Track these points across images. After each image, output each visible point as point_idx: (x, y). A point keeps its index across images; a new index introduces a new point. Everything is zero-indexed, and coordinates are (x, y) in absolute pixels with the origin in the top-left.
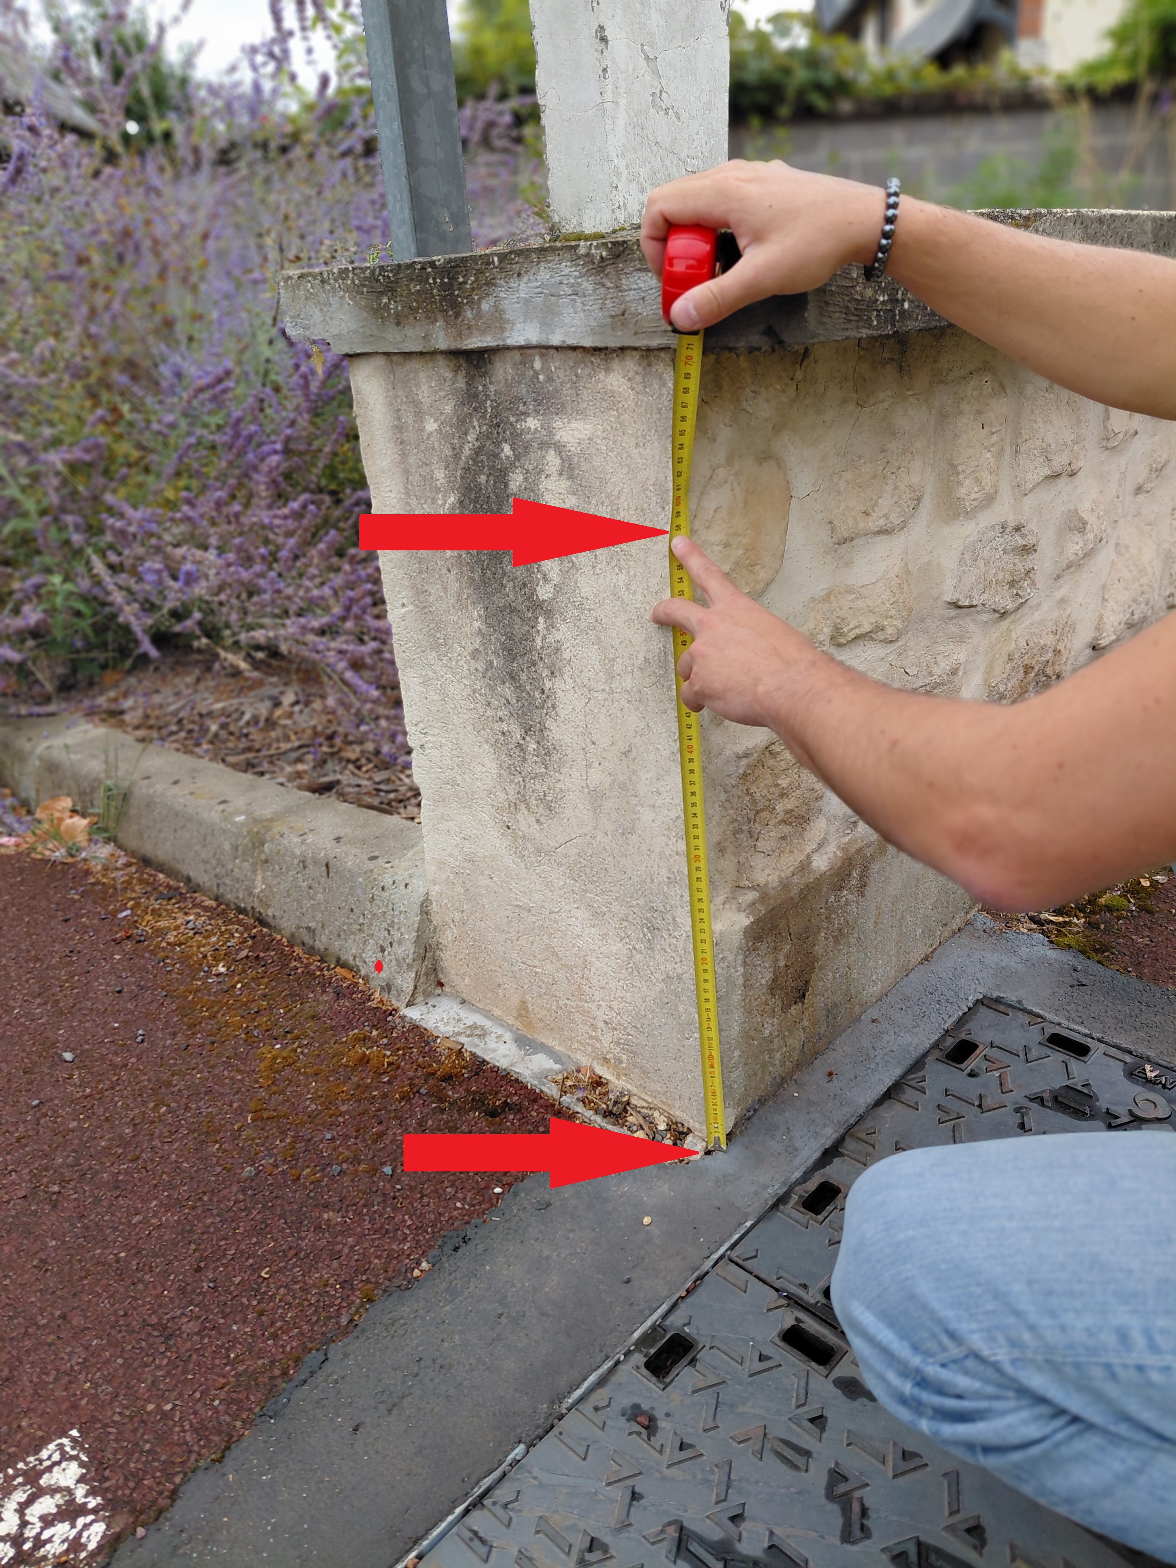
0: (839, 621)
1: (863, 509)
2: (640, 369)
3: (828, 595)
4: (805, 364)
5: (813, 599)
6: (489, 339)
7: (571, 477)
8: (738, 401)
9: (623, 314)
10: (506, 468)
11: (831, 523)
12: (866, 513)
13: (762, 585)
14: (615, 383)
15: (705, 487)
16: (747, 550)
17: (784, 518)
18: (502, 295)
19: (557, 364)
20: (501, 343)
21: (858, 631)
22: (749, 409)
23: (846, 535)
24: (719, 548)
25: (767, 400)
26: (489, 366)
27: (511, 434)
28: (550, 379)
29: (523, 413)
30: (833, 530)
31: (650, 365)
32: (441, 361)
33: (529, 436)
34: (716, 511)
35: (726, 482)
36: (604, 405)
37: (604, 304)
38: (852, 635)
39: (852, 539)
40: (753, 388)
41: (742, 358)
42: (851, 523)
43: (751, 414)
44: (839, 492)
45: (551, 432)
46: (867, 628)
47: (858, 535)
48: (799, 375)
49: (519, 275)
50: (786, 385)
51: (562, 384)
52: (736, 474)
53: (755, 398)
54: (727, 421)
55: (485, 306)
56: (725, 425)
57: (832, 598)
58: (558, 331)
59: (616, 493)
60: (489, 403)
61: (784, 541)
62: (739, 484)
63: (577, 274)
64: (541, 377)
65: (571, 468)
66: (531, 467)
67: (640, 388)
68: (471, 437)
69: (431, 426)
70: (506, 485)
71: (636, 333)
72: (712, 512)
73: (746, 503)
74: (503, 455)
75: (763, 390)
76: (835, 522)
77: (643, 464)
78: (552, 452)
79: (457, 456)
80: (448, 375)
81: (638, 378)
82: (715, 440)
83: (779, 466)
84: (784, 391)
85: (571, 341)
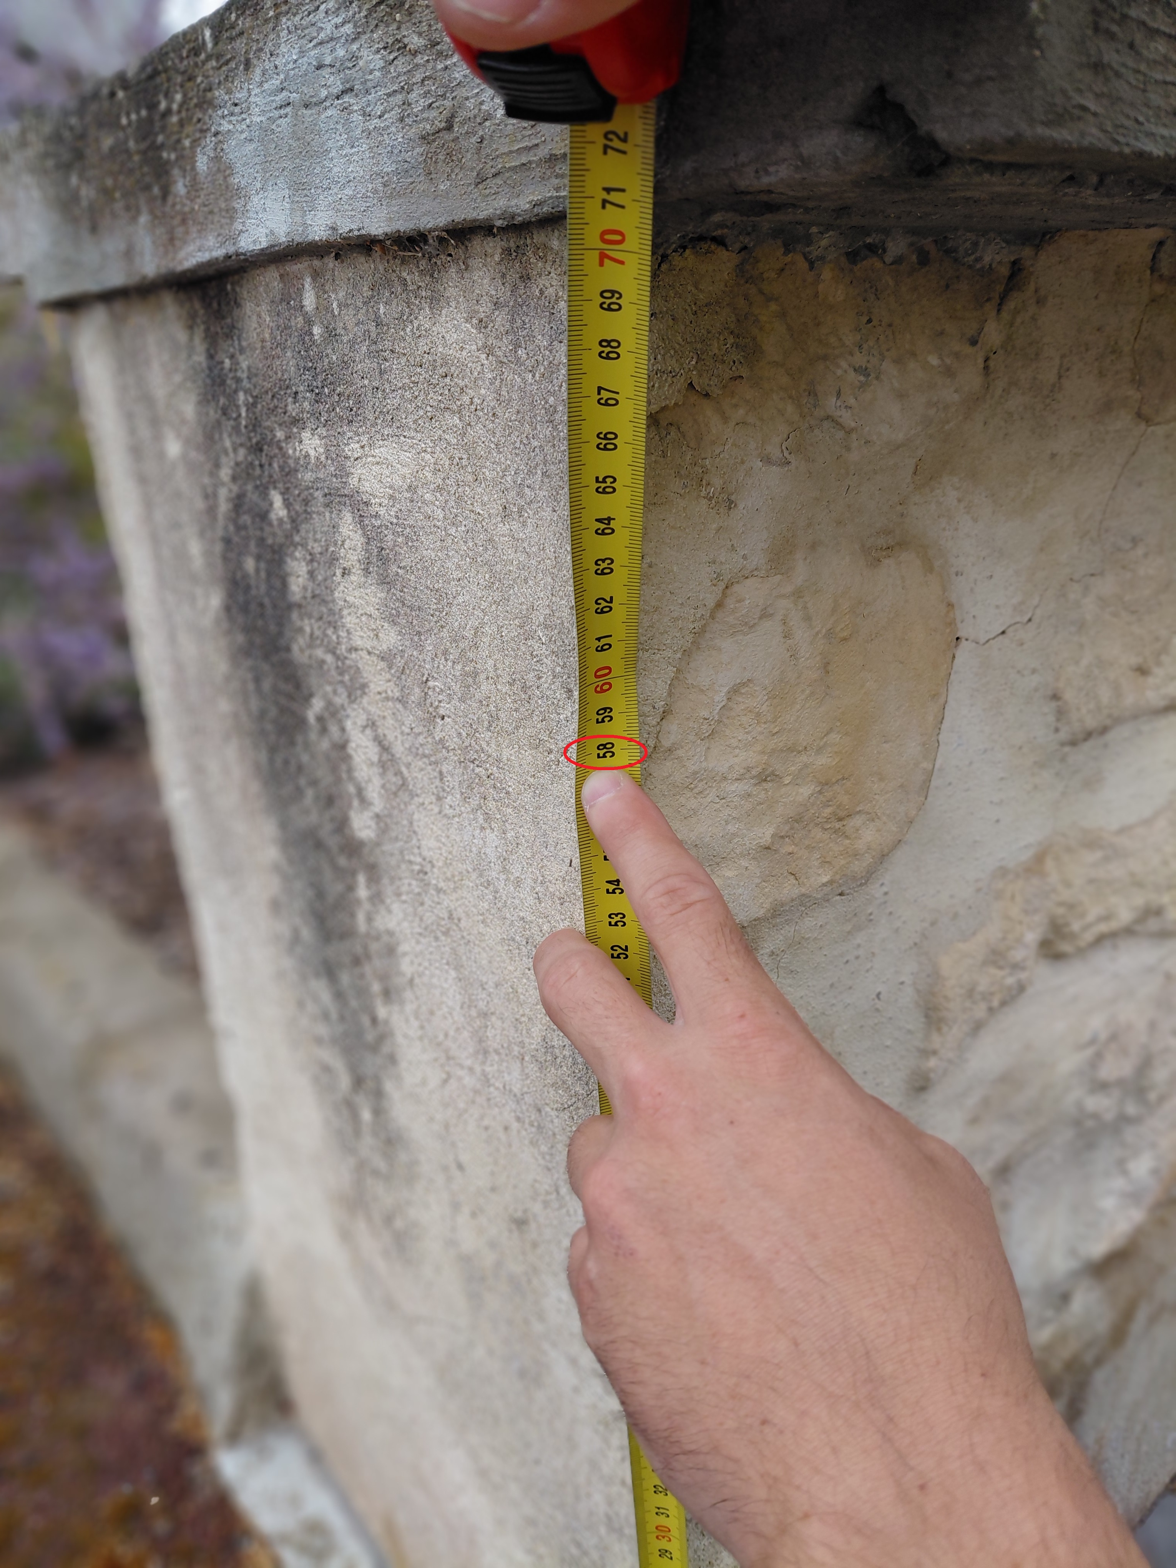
0: (1061, 911)
1: (1135, 660)
2: (503, 293)
3: (1040, 858)
4: (1011, 305)
5: (1002, 872)
6: (211, 241)
7: (385, 581)
8: (812, 393)
9: (449, 128)
10: (281, 546)
11: (1055, 697)
12: (1142, 671)
13: (868, 859)
14: (452, 337)
15: (699, 633)
16: (825, 784)
17: (935, 696)
18: (226, 126)
19: (341, 294)
20: (231, 250)
21: (1104, 928)
22: (847, 418)
23: (1091, 723)
24: (741, 787)
25: (901, 396)
26: (236, 312)
27: (282, 468)
28: (331, 334)
29: (295, 421)
30: (1061, 713)
31: (525, 278)
32: (169, 301)
33: (309, 476)
34: (735, 690)
35: (765, 615)
36: (434, 398)
37: (406, 103)
38: (1089, 937)
39: (1104, 730)
40: (859, 359)
41: (827, 274)
42: (1105, 695)
43: (849, 432)
44: (1081, 626)
45: (341, 468)
46: (1125, 916)
47: (1118, 721)
48: (993, 334)
49: (248, 64)
50: (957, 355)
51: (352, 343)
52: (798, 594)
53: (863, 386)
54: (775, 452)
55: (202, 163)
56: (767, 460)
57: (1050, 864)
58: (323, 200)
59: (469, 633)
60: (241, 396)
61: (931, 748)
62: (808, 618)
63: (348, 29)
64: (317, 330)
65: (384, 561)
66: (317, 549)
67: (504, 346)
68: (225, 473)
69: (174, 448)
70: (285, 585)
71: (481, 180)
72: (720, 697)
73: (826, 667)
74: (273, 516)
75: (888, 367)
76: (1069, 695)
77: (522, 567)
78: (348, 517)
79: (211, 510)
80: (182, 336)
81: (501, 319)
82: (731, 504)
83: (929, 568)
84: (949, 372)
85: (348, 225)
